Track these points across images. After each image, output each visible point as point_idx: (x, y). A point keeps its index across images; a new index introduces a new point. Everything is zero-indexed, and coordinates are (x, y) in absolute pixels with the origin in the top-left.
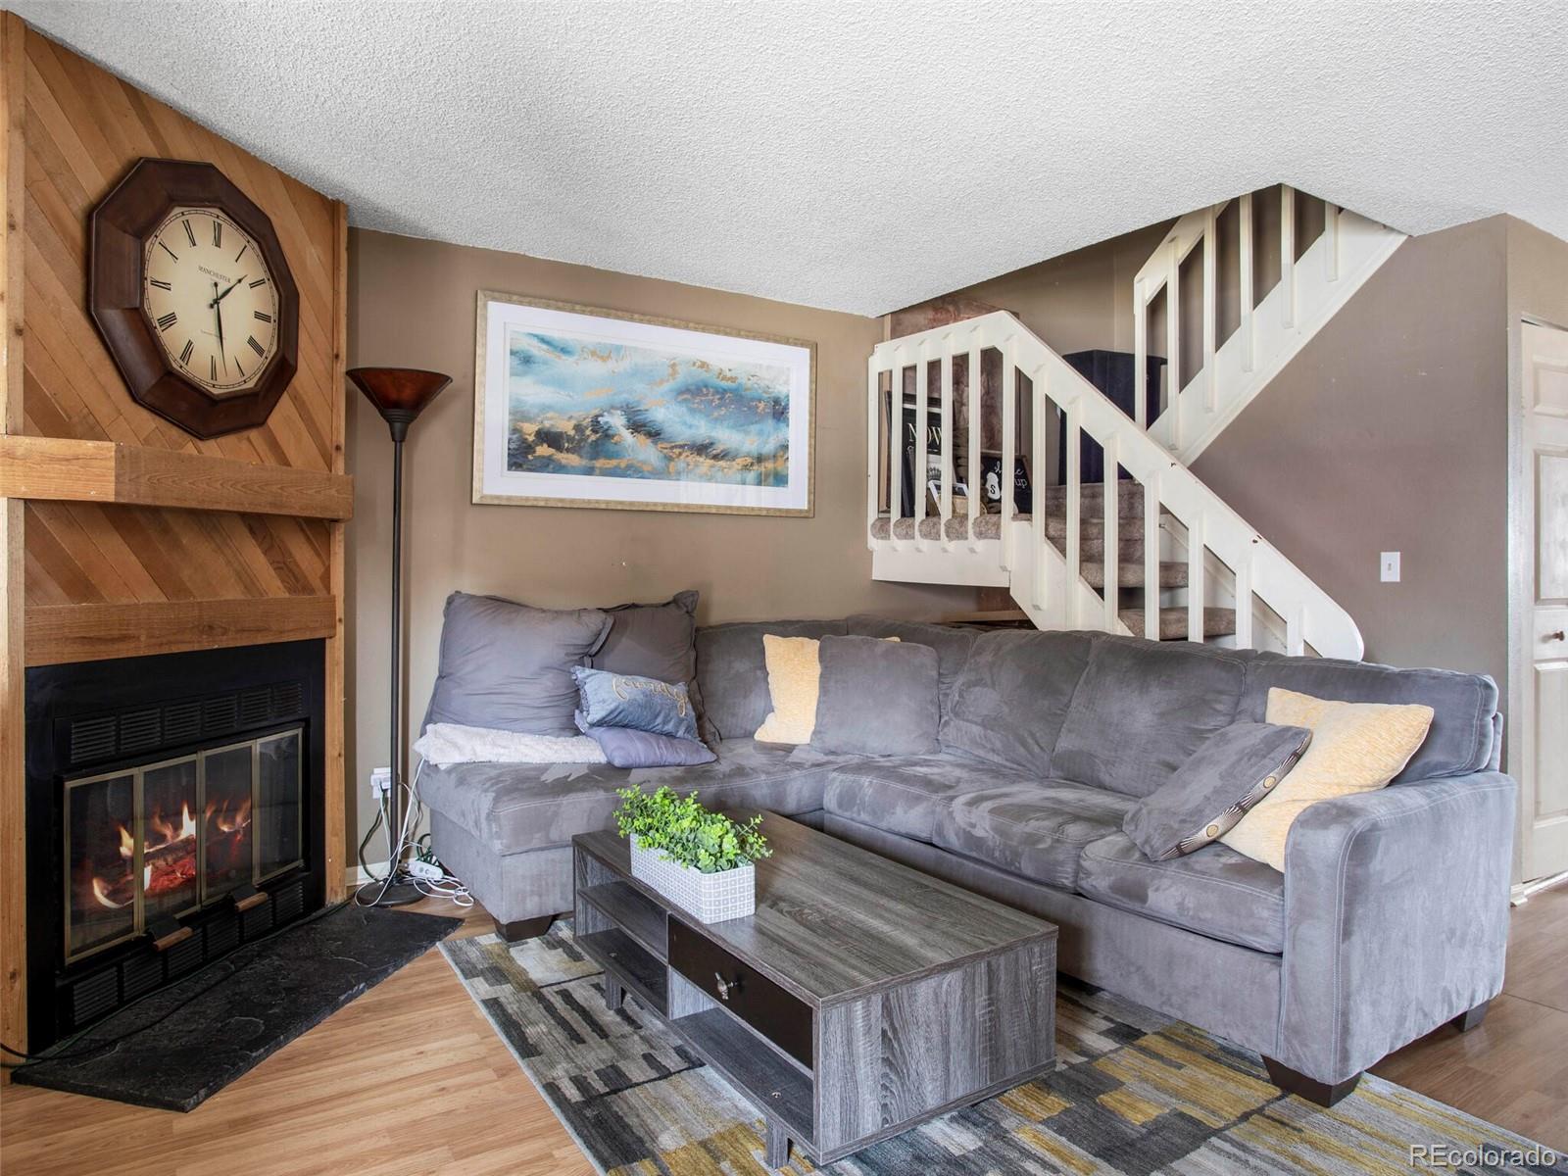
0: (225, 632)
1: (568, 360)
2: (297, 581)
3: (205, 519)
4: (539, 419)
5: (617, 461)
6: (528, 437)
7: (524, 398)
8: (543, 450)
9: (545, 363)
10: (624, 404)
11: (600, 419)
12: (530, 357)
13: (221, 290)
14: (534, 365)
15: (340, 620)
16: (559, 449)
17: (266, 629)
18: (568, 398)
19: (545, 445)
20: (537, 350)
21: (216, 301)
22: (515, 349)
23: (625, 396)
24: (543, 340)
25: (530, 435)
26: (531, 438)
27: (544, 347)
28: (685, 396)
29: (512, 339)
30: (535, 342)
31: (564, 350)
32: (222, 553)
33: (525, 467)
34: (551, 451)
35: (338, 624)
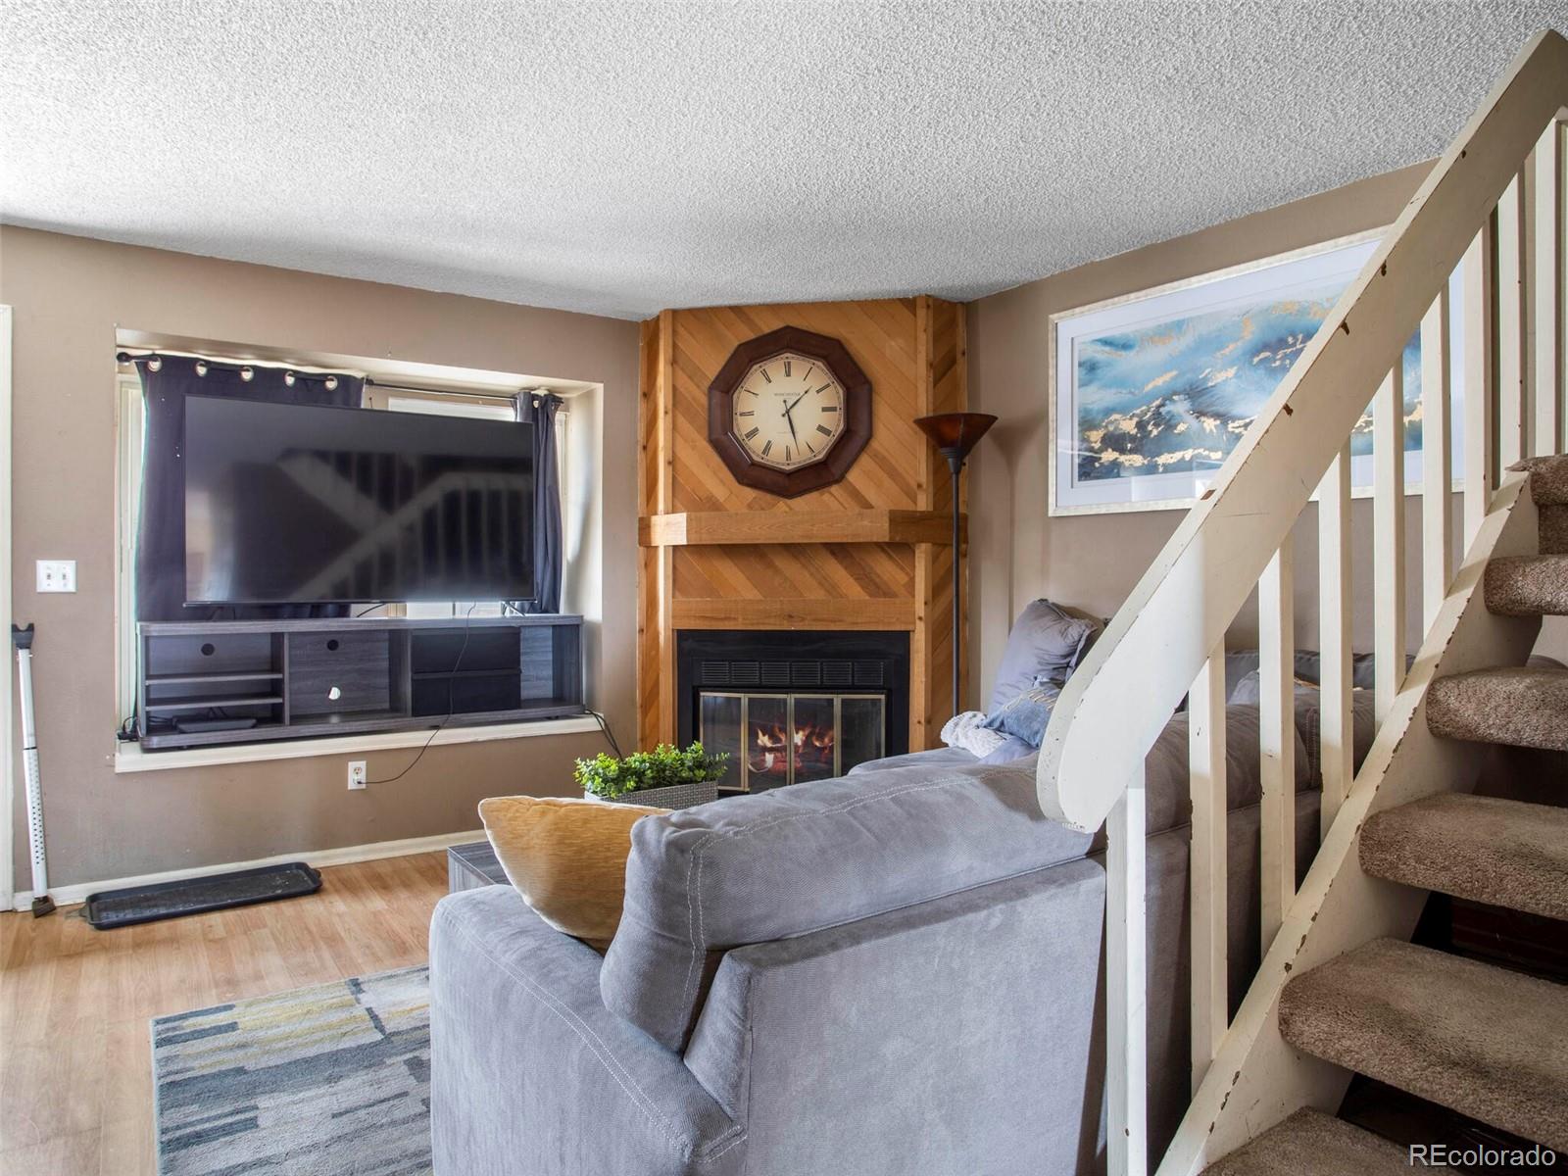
0: (803, 619)
1: (1130, 354)
2: (878, 587)
3: (793, 550)
4: (1104, 424)
5: (1182, 453)
6: (1093, 445)
7: (1090, 407)
8: (1109, 456)
9: (1109, 364)
10: (1187, 387)
11: (1161, 410)
12: (1094, 364)
13: (789, 405)
14: (1099, 371)
15: (920, 618)
16: (1123, 451)
17: (840, 621)
18: (1130, 396)
19: (1110, 450)
20: (1101, 354)
21: (788, 412)
22: (1082, 360)
23: (1189, 376)
24: (1106, 342)
25: (1096, 442)
26: (1097, 446)
27: (1107, 349)
28: (1263, 355)
29: (1080, 351)
30: (1099, 347)
31: (1125, 345)
32: (807, 568)
33: (1092, 475)
34: (1116, 455)
35: (918, 621)
